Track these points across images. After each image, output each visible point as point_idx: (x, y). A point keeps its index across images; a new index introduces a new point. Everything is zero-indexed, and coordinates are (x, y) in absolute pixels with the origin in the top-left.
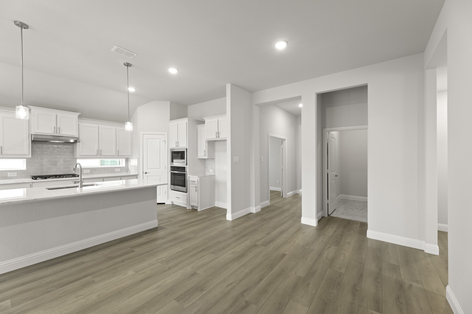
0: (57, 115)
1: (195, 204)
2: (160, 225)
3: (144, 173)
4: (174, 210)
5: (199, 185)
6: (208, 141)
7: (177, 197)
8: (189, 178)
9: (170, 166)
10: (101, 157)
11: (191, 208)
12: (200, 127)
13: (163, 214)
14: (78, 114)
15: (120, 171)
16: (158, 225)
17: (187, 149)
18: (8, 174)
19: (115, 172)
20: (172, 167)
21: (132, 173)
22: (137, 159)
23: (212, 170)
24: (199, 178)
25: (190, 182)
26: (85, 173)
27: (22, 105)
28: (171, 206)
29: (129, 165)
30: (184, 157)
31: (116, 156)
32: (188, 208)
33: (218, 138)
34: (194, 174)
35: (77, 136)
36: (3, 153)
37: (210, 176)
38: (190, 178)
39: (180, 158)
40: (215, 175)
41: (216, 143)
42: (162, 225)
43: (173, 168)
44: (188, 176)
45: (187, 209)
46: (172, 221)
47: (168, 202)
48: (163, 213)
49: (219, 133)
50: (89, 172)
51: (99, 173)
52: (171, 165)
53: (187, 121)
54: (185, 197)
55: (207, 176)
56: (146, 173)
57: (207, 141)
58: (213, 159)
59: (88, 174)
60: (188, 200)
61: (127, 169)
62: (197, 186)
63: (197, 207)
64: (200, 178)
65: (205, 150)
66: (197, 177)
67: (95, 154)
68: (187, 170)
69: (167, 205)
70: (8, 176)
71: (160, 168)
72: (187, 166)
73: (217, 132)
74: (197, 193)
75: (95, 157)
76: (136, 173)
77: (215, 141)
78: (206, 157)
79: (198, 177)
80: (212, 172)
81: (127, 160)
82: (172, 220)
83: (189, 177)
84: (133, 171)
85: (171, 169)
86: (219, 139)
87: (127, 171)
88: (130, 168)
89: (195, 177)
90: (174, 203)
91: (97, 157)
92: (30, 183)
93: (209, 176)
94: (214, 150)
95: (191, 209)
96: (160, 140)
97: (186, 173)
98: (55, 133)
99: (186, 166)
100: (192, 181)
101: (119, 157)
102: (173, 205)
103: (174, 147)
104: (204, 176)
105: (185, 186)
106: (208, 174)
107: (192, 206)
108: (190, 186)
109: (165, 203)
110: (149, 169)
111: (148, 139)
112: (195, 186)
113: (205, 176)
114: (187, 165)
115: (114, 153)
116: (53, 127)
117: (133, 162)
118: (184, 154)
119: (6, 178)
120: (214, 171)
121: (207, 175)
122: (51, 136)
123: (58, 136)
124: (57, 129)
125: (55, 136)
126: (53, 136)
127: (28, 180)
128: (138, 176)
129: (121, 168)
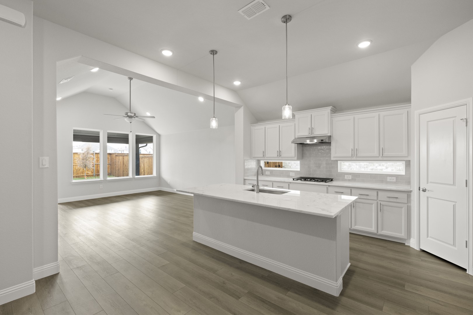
0: (311, 115)
3: (421, 189)
14: (330, 108)
15: (395, 180)
18: (290, 173)
19: (387, 183)
26: (346, 178)
29: (411, 172)
31: (380, 157)
35: (330, 134)
36: (282, 156)
50: (350, 178)
51: (363, 181)
56: (424, 190)
59: (349, 180)
61: (407, 179)
67: (350, 155)
71: (454, 184)
75: (350, 159)
76: (410, 189)
81: (408, 163)
87: (409, 182)
88: (412, 177)
91: (353, 159)
96: (454, 119)
98: (310, 134)
109: (466, 270)
110: (431, 182)
111: (429, 123)
115: (376, 153)
116: (309, 129)
122: (306, 137)
123: (313, 137)
124: (312, 129)
125: (311, 137)
126: (309, 137)
127: (291, 180)
128: (412, 194)
129: (397, 176)
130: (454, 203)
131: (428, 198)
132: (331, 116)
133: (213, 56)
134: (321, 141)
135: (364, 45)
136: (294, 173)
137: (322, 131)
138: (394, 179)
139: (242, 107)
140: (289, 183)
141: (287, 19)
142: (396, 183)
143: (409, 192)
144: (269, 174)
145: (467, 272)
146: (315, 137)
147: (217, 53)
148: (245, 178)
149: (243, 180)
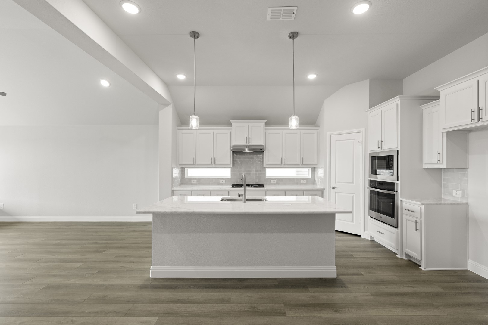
0: (248, 125)
1: (415, 255)
2: (341, 277)
3: (332, 187)
4: (373, 252)
5: (423, 219)
6: (448, 133)
7: (380, 232)
8: (402, 204)
9: (368, 179)
10: (285, 166)
11: (405, 258)
12: (428, 109)
13: (351, 255)
14: (265, 121)
15: (305, 183)
16: (337, 275)
17: (398, 151)
18: (221, 181)
19: (301, 184)
20: (371, 181)
21: (319, 186)
22: (323, 169)
23: (461, 192)
24: (423, 207)
25: (404, 210)
26: (272, 183)
27: (195, 115)
28: (370, 243)
29: (316, 176)
30: (393, 165)
31: (300, 165)
32: (398, 256)
33: (478, 121)
34: (412, 197)
35: (264, 145)
36: (216, 164)
37: (454, 204)
38: (404, 204)
39: (385, 166)
40: (467, 203)
41: (471, 135)
42: (344, 277)
43: (374, 184)
44: (400, 199)
45: (398, 258)
46: (362, 275)
47: (365, 236)
48: (352, 253)
49: (479, 109)
50: (275, 183)
51: (285, 184)
52: (370, 179)
53: (399, 102)
54: (395, 236)
55: (445, 204)
56: (334, 188)
57: (445, 134)
58: (464, 169)
60: (400, 242)
61: (312, 181)
62: (418, 220)
63: (420, 261)
64: (427, 206)
65: (440, 151)
66: (419, 203)
67: (279, 163)
68: (399, 188)
69: (364, 239)
70: (221, 183)
71: (353, 182)
72: (399, 182)
73: (475, 108)
74: (418, 233)
75: (279, 166)
76: (322, 188)
77: (469, 131)
78: (444, 166)
79: (422, 204)
80: (461, 196)
81: (314, 170)
82: (363, 273)
83: (401, 201)
84: (319, 184)
85: (370, 186)
86: (480, 124)
87: (314, 183)
88: (316, 179)
89: (415, 202)
90: (375, 240)
91: (281, 166)
92: (228, 190)
93: (451, 204)
94: (465, 150)
95: (406, 260)
96: (353, 140)
97: (395, 193)
98: (247, 143)
99: (396, 182)
100: (408, 210)
101: (303, 166)
102: (373, 241)
103: (374, 149)
104: (437, 204)
105: (393, 216)
106: (447, 198)
107: (407, 255)
108: (404, 218)
109: (360, 236)
110: (338, 182)
111: (337, 141)
112: (414, 220)
113: (440, 204)
114: (398, 180)
115: (298, 162)
116: (246, 138)
117: (320, 173)
118: (393, 161)
119: (219, 184)
120: (466, 194)
121: (446, 202)
122: (244, 146)
123: (249, 146)
124: (248, 139)
125: (247, 146)
126: (245, 146)
127: (230, 187)
128: (324, 191)
129: (307, 179)
130: (353, 195)
131: (336, 193)
132: (265, 128)
133: (195, 39)
134: (261, 150)
135: (312, 77)
136: (225, 181)
137: (257, 141)
138: (305, 181)
139: (171, 106)
140: (229, 191)
141: (294, 35)
142: (306, 184)
143: (322, 190)
144: (196, 183)
145: (361, 237)
146: (252, 146)
147: (199, 37)
148: (174, 189)
149: (171, 191)
